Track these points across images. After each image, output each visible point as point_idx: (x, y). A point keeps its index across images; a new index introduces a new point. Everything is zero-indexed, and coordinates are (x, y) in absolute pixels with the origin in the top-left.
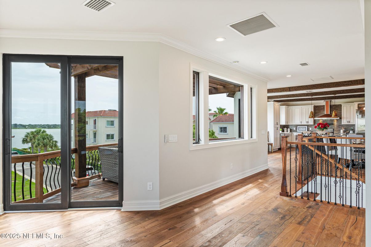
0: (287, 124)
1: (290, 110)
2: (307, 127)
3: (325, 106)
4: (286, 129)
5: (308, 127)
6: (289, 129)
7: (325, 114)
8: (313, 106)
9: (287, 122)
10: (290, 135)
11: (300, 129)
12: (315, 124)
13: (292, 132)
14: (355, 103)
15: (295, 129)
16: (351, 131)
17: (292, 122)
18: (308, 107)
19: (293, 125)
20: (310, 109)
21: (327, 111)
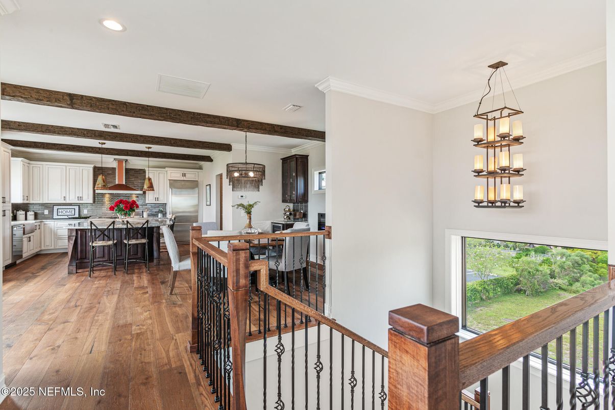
0: (26, 202)
1: (36, 170)
2: (77, 208)
3: (117, 168)
4: (24, 212)
5: (79, 208)
6: (33, 213)
7: (117, 183)
8: (92, 166)
9: (26, 197)
10: (38, 227)
11: (62, 212)
12: (94, 202)
13: (41, 219)
14: (167, 169)
15: (47, 213)
16: (159, 214)
17: (40, 197)
18: (81, 168)
19: (41, 204)
20: (85, 173)
21: (120, 179)
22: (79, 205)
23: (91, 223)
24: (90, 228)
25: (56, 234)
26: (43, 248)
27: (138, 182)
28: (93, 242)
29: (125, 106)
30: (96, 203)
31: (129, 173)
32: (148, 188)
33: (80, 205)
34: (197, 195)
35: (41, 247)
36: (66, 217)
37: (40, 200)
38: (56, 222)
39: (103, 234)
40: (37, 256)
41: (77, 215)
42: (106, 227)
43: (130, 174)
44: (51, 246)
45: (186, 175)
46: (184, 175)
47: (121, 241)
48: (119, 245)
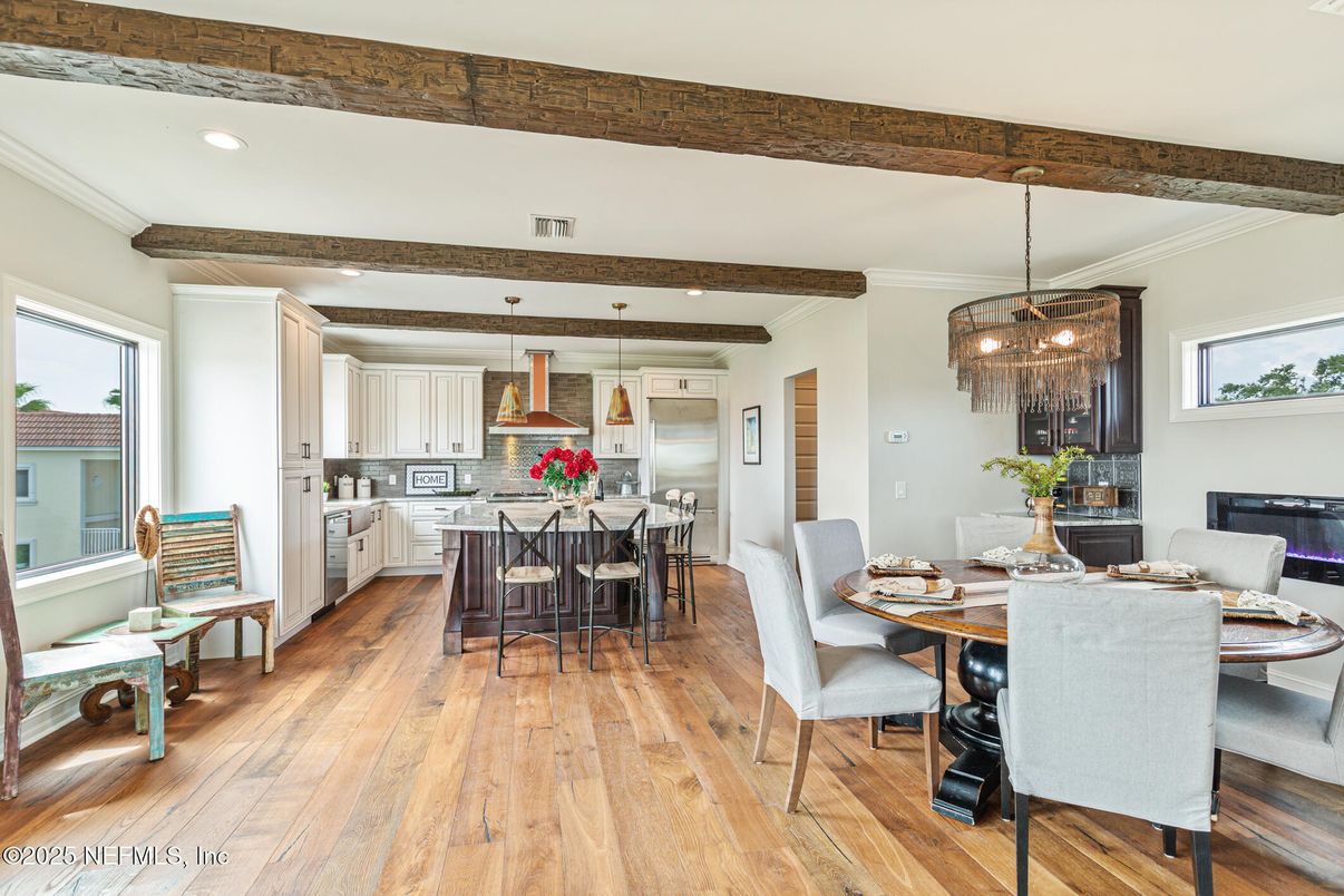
0: (355, 456)
1: (373, 382)
2: (450, 469)
3: (532, 373)
4: (351, 480)
5: (455, 470)
6: (368, 482)
7: (532, 410)
8: (482, 369)
9: (355, 445)
10: (377, 516)
11: (422, 480)
12: (485, 455)
13: (384, 496)
14: (643, 370)
15: (394, 483)
16: (624, 486)
17: (380, 446)
18: (460, 375)
19: (383, 460)
20: (468, 385)
21: (539, 401)
22: (454, 463)
23: (502, 516)
24: (497, 529)
25: (411, 531)
26: (387, 564)
27: (575, 405)
28: (505, 571)
29: (637, 92)
30: (489, 458)
31: (556, 384)
32: (619, 416)
33: (459, 463)
34: (716, 438)
35: (382, 561)
36: (430, 491)
37: (380, 452)
38: (411, 504)
39: (531, 548)
40: (377, 582)
41: (451, 489)
42: (537, 529)
43: (560, 387)
44: (403, 561)
45: (689, 383)
46: (683, 384)
47: (574, 571)
48: (571, 581)
